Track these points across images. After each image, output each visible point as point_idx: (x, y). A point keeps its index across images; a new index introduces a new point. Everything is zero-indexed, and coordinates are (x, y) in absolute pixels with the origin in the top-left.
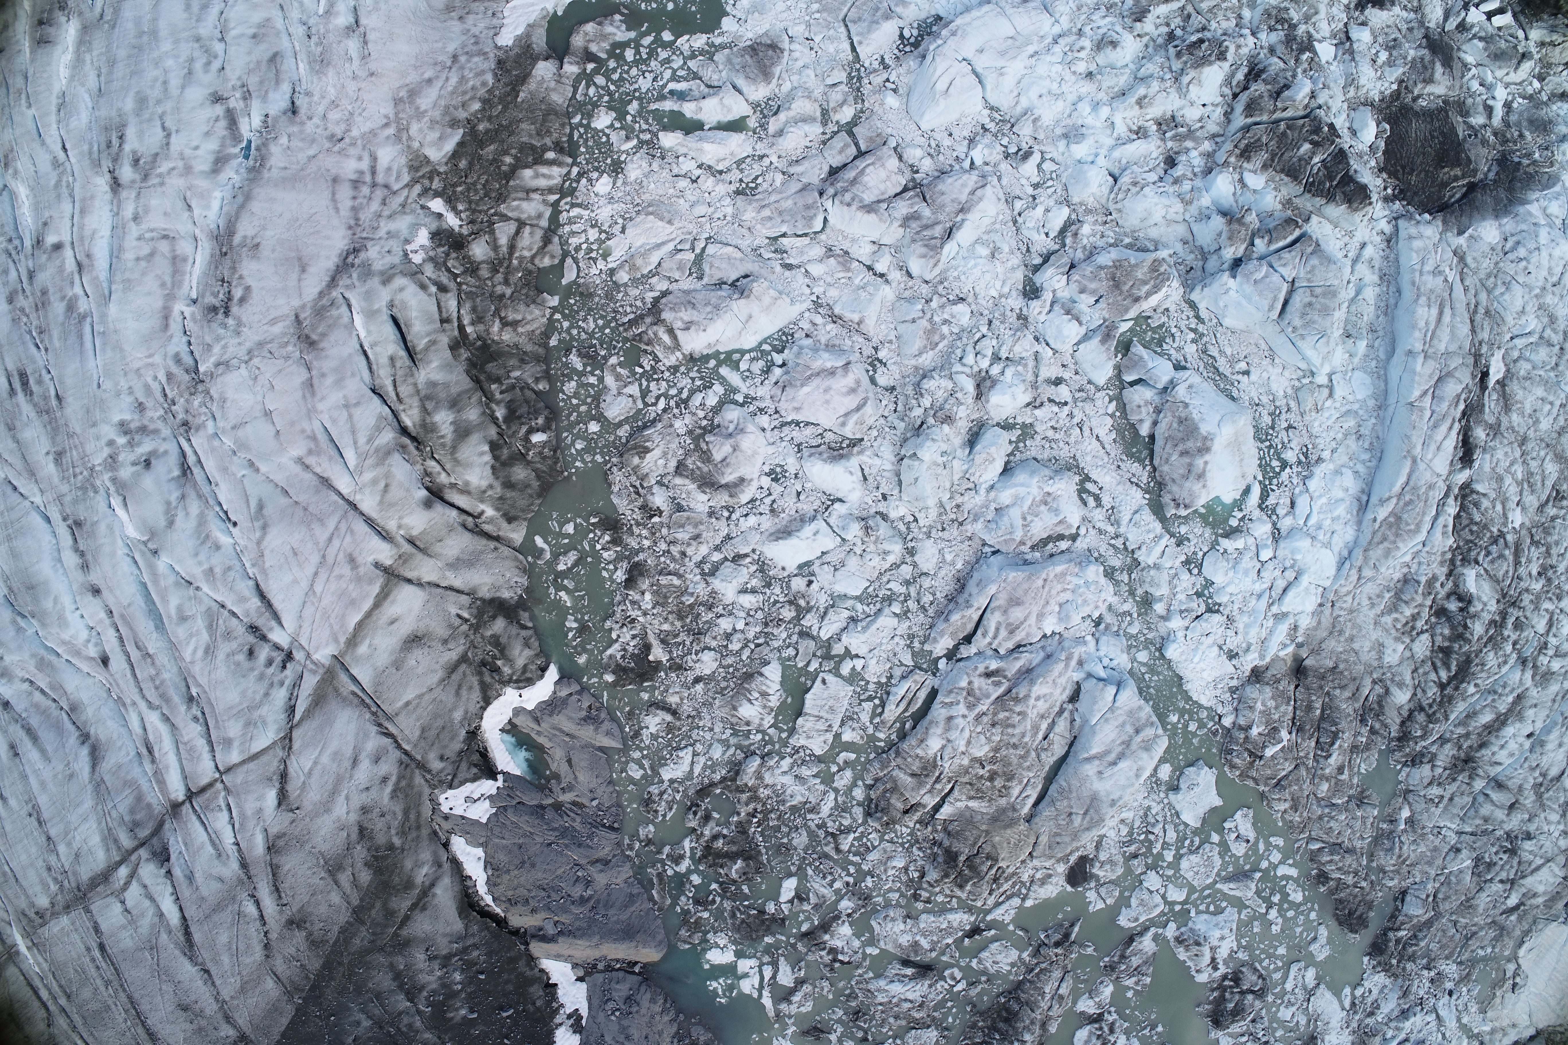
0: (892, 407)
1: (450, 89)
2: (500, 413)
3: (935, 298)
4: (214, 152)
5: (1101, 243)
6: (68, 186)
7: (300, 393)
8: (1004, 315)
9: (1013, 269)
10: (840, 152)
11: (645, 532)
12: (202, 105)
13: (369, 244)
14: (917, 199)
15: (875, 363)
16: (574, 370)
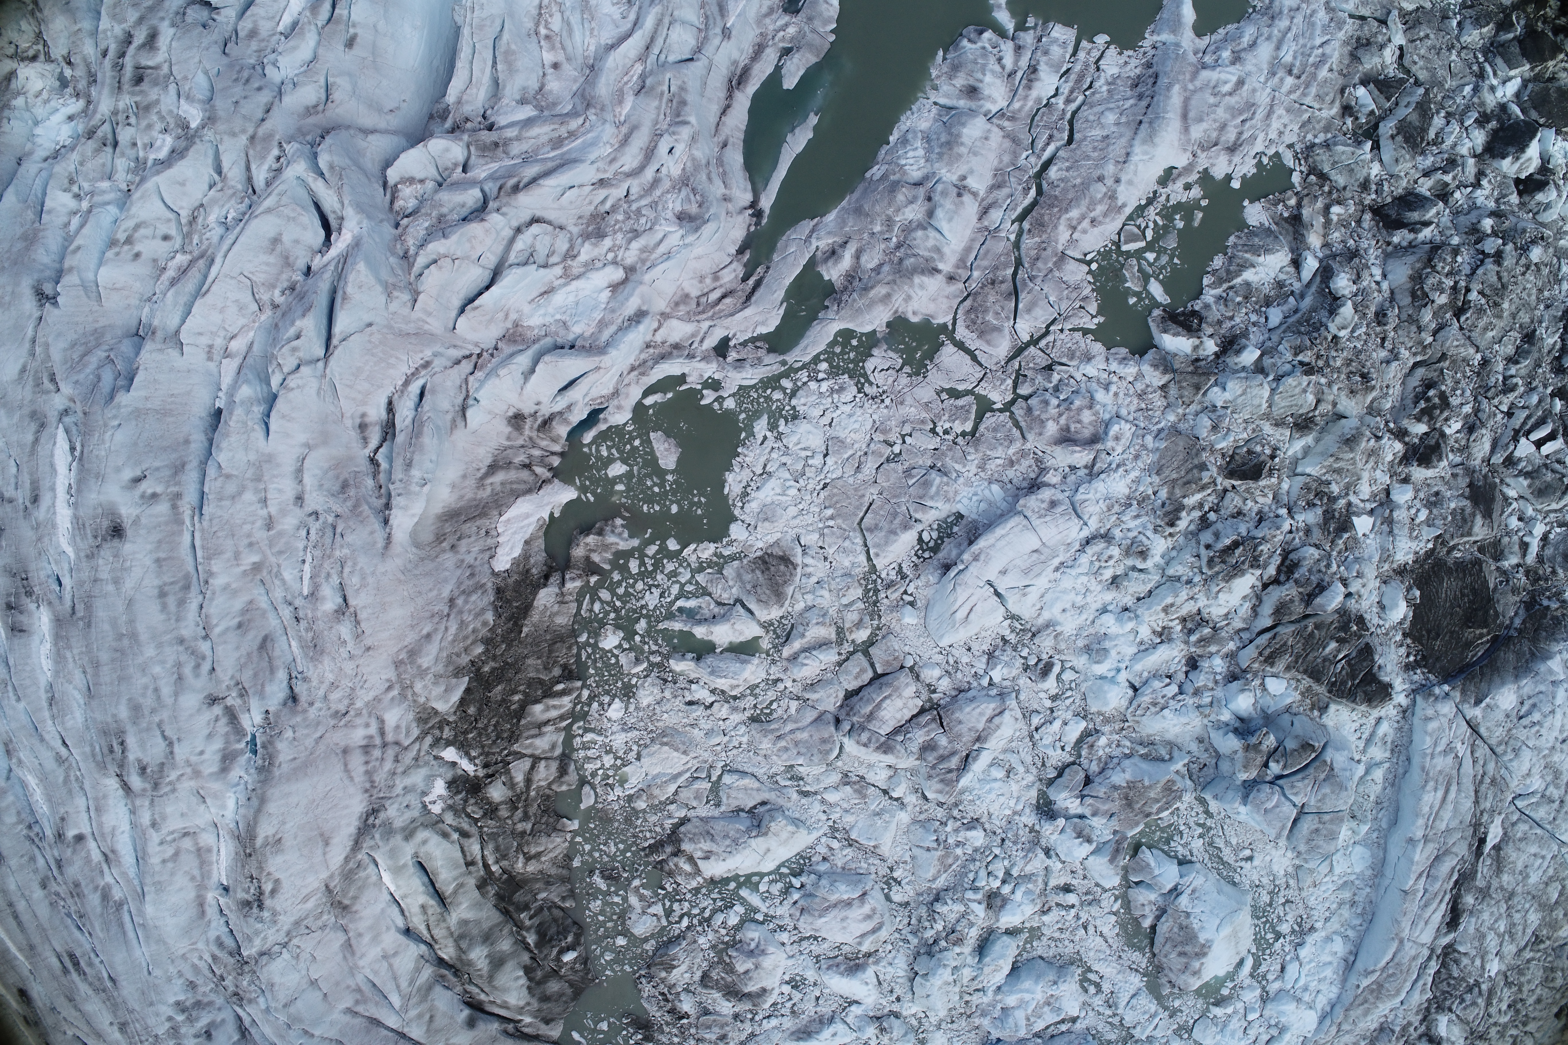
0: (906, 921)
1: (450, 638)
2: (531, 939)
3: (950, 823)
4: (220, 750)
5: (1117, 752)
6: (77, 779)
7: (341, 955)
8: (1017, 835)
9: (1028, 787)
10: (856, 678)
11: (675, 1031)
12: (199, 710)
13: (387, 804)
14: (934, 725)
15: (891, 881)
16: (599, 890)
